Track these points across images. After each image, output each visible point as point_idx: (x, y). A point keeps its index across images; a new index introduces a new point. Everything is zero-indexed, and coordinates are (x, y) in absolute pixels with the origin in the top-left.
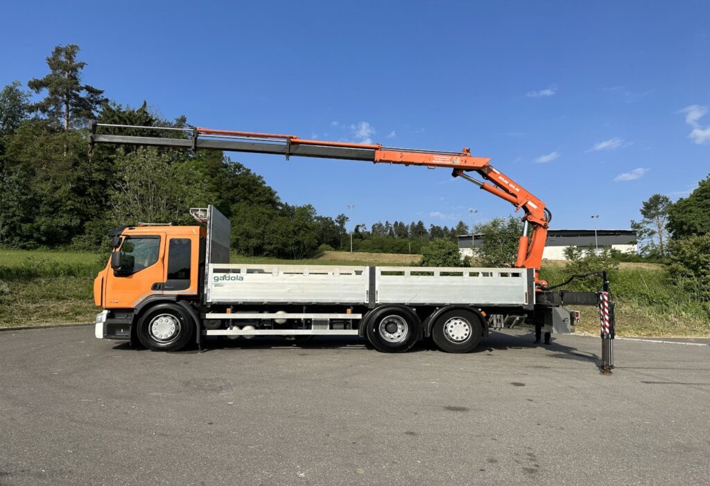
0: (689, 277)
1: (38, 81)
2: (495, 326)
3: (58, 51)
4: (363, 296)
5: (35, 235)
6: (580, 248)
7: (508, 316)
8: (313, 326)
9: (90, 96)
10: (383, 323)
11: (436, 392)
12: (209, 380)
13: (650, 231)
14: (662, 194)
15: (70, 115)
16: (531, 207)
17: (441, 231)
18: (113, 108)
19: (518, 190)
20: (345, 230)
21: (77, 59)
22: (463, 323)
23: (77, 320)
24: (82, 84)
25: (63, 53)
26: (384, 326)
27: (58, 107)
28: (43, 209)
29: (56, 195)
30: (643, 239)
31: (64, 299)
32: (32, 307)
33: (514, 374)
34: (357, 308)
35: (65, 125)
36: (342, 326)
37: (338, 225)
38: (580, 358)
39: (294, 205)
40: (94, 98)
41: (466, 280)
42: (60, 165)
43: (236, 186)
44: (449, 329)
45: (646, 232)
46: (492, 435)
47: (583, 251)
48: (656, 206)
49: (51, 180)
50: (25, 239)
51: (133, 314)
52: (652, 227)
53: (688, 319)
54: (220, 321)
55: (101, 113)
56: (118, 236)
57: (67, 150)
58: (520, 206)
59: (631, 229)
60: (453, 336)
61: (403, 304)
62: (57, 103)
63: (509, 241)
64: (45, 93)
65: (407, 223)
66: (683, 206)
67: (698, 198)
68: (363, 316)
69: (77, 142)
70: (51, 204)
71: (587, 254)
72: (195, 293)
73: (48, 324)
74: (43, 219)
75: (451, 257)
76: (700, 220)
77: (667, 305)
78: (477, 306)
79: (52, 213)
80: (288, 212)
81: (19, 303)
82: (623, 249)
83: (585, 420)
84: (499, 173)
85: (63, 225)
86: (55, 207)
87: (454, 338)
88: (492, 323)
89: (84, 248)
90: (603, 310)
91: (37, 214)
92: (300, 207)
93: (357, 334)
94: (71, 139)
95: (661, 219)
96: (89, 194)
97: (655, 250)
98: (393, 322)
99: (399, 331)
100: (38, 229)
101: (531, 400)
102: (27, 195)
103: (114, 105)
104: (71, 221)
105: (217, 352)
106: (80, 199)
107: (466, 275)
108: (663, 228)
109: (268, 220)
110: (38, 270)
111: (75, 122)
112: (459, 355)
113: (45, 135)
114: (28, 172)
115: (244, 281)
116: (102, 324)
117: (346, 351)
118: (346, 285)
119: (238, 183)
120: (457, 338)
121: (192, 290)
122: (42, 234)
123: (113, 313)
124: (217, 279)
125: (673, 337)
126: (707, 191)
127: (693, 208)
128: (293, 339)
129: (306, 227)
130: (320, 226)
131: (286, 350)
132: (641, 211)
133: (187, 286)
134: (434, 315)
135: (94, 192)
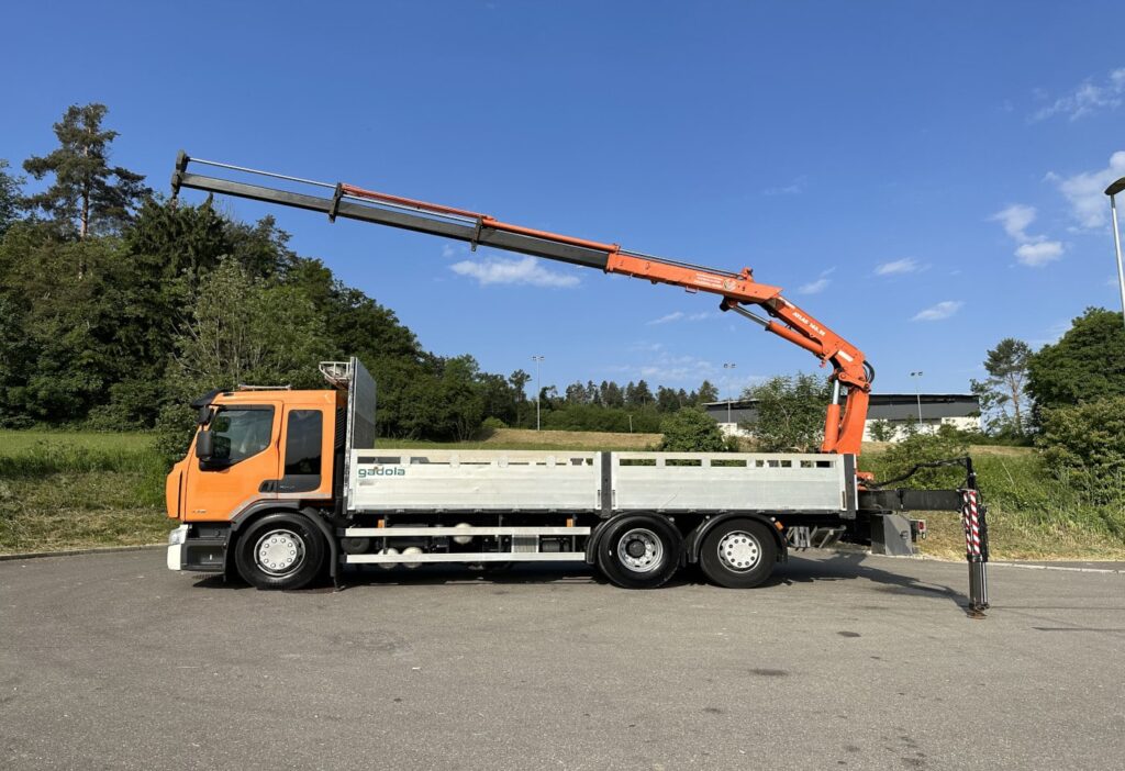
0: (1076, 466)
1: (39, 161)
2: (797, 545)
3: (74, 113)
4: (592, 498)
5: (28, 406)
6: (893, 422)
7: (816, 529)
8: (513, 547)
9: (122, 183)
10: (624, 542)
11: (728, 648)
12: (367, 633)
13: (1000, 397)
14: (1017, 338)
15: (90, 214)
16: (844, 360)
17: (675, 396)
18: (160, 203)
19: (822, 333)
20: (524, 396)
21: (104, 127)
22: (748, 541)
23: (120, 542)
24: (111, 165)
25: (81, 117)
26: (624, 546)
27: (71, 201)
28: (42, 362)
29: (66, 341)
30: (989, 408)
31: (98, 507)
32: (47, 520)
33: (837, 619)
34: (584, 518)
35: (82, 229)
36: (558, 547)
37: (514, 387)
38: (928, 593)
39: (445, 357)
40: (130, 188)
41: (751, 472)
42: (73, 292)
43: (352, 326)
44: (727, 549)
45: (994, 398)
46: (837, 710)
47: (898, 428)
48: (1008, 357)
49: (57, 318)
50: (11, 412)
51: (230, 531)
52: (1003, 389)
53: (1079, 532)
54: (368, 541)
55: (140, 211)
56: (208, 406)
57: (84, 269)
58: (827, 358)
59: (971, 394)
60: (733, 560)
61: (654, 511)
62: (68, 194)
63: (799, 411)
64: (51, 179)
65: (622, 384)
66: (1049, 357)
67: (1072, 345)
68: (592, 530)
69: (102, 256)
70: (57, 356)
71: (905, 432)
72: (328, 496)
73: (75, 549)
74: (43, 380)
75: (709, 437)
76: (1077, 378)
77: (1046, 511)
78: (768, 514)
79: (57, 370)
80: (434, 366)
81: (27, 515)
82: (962, 423)
83: (969, 686)
84: (793, 307)
85: (74, 389)
86: (63, 361)
87: (735, 564)
88: (792, 539)
89: (108, 427)
90: (970, 518)
91: (33, 372)
92: (453, 359)
93: (583, 559)
94: (92, 252)
95: (1016, 377)
96: (119, 340)
97: (1009, 426)
98: (638, 540)
99: (648, 554)
100: (34, 396)
101: (877, 658)
102: (16, 340)
103: (162, 198)
104: (88, 383)
105: (362, 590)
106: (104, 347)
107: (751, 465)
108: (1019, 391)
109: (406, 380)
110: (57, 461)
111: (98, 225)
112: (744, 592)
113: (48, 246)
114: (20, 305)
115: (406, 476)
116: (179, 547)
117: (567, 587)
118: (565, 481)
119: (356, 322)
120: (740, 564)
121: (323, 492)
122: (40, 405)
123: (196, 528)
124: (363, 473)
125: (1059, 560)
126: (1085, 335)
127: (1066, 361)
128: (481, 567)
129: (468, 390)
130: (485, 388)
131: (473, 586)
132: (986, 364)
133: (316, 486)
134: (703, 529)
135: (127, 337)
